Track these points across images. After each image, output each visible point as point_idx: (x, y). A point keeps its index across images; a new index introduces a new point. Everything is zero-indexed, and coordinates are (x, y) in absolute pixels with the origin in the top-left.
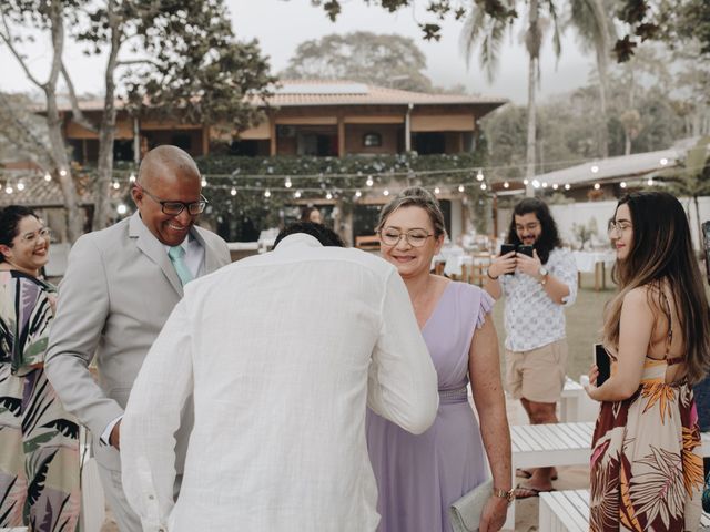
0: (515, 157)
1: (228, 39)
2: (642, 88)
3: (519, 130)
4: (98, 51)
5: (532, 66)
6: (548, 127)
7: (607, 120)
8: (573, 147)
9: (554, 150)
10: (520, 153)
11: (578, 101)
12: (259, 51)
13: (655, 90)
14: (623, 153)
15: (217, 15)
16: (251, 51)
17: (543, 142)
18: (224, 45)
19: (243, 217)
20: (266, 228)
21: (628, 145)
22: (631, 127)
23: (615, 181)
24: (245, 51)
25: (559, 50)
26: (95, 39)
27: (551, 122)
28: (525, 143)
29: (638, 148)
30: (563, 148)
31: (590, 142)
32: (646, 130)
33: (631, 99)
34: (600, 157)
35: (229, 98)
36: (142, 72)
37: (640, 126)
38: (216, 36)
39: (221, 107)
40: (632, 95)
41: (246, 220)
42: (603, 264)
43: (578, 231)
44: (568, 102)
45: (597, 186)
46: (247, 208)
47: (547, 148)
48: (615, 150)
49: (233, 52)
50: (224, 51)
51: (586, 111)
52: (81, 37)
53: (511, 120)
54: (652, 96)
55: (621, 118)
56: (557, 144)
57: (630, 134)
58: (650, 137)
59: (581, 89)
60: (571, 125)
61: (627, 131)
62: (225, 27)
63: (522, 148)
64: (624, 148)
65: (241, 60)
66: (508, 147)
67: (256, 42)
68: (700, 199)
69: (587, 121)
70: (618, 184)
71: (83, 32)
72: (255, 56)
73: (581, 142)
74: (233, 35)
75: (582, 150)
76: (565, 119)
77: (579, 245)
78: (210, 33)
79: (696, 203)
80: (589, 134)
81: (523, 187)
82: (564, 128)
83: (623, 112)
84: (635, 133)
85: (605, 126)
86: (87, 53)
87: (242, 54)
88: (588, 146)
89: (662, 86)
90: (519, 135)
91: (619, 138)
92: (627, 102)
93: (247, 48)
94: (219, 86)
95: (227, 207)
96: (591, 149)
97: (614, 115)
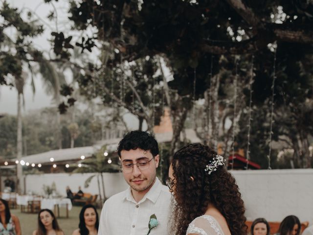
0: (9, 146)
2: (79, 111)
3: (11, 130)
5: (19, 98)
6: (28, 129)
7: (61, 127)
8: (43, 141)
9: (32, 142)
10: (12, 143)
11: (45, 115)
13: (86, 112)
14: (69, 147)
17: (26, 138)
21: (72, 142)
22: (74, 132)
23: (64, 163)
25: (34, 90)
27: (30, 127)
28: (15, 137)
29: (78, 144)
30: (37, 142)
31: (52, 138)
32: (82, 134)
33: (74, 117)
34: (57, 148)
37: (79, 132)
40: (74, 114)
42: (58, 205)
43: (46, 189)
44: (39, 114)
45: (55, 166)
47: (28, 141)
48: (66, 145)
51: (50, 122)
53: (7, 124)
54: (85, 115)
55: (69, 127)
56: (34, 139)
57: (73, 136)
58: (84, 138)
59: (46, 108)
60: (42, 129)
61: (72, 135)
63: (14, 141)
64: (70, 143)
66: (5, 140)
68: (104, 174)
69: (50, 126)
70: (65, 165)
73: (47, 139)
75: (48, 143)
76: (38, 125)
77: (47, 196)
79: (102, 176)
80: (51, 134)
81: (16, 164)
82: (37, 130)
83: (69, 124)
84: (76, 136)
85: (59, 131)
88: (51, 141)
89: (90, 110)
90: (11, 133)
91: (67, 138)
92: (71, 118)
96: (53, 143)
97: (64, 125)
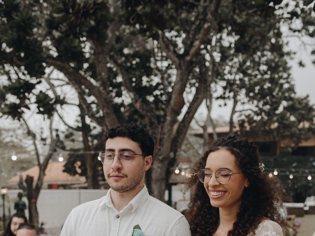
1: (293, 95)
4: (225, 105)
12: (309, 101)
15: (288, 82)
16: (305, 101)
18: (291, 99)
19: (297, 189)
20: (310, 196)
24: (301, 102)
26: (224, 98)
35: (291, 128)
36: (247, 114)
38: (287, 95)
39: (287, 133)
41: (299, 191)
46: (299, 184)
49: (295, 103)
50: (290, 103)
52: (218, 98)
62: (291, 89)
65: (299, 106)
67: (308, 96)
71: (219, 96)
72: (307, 104)
74: (295, 93)
78: (283, 93)
86: (220, 106)
87: (300, 103)
93: (302, 100)
94: (286, 122)
95: (288, 184)
